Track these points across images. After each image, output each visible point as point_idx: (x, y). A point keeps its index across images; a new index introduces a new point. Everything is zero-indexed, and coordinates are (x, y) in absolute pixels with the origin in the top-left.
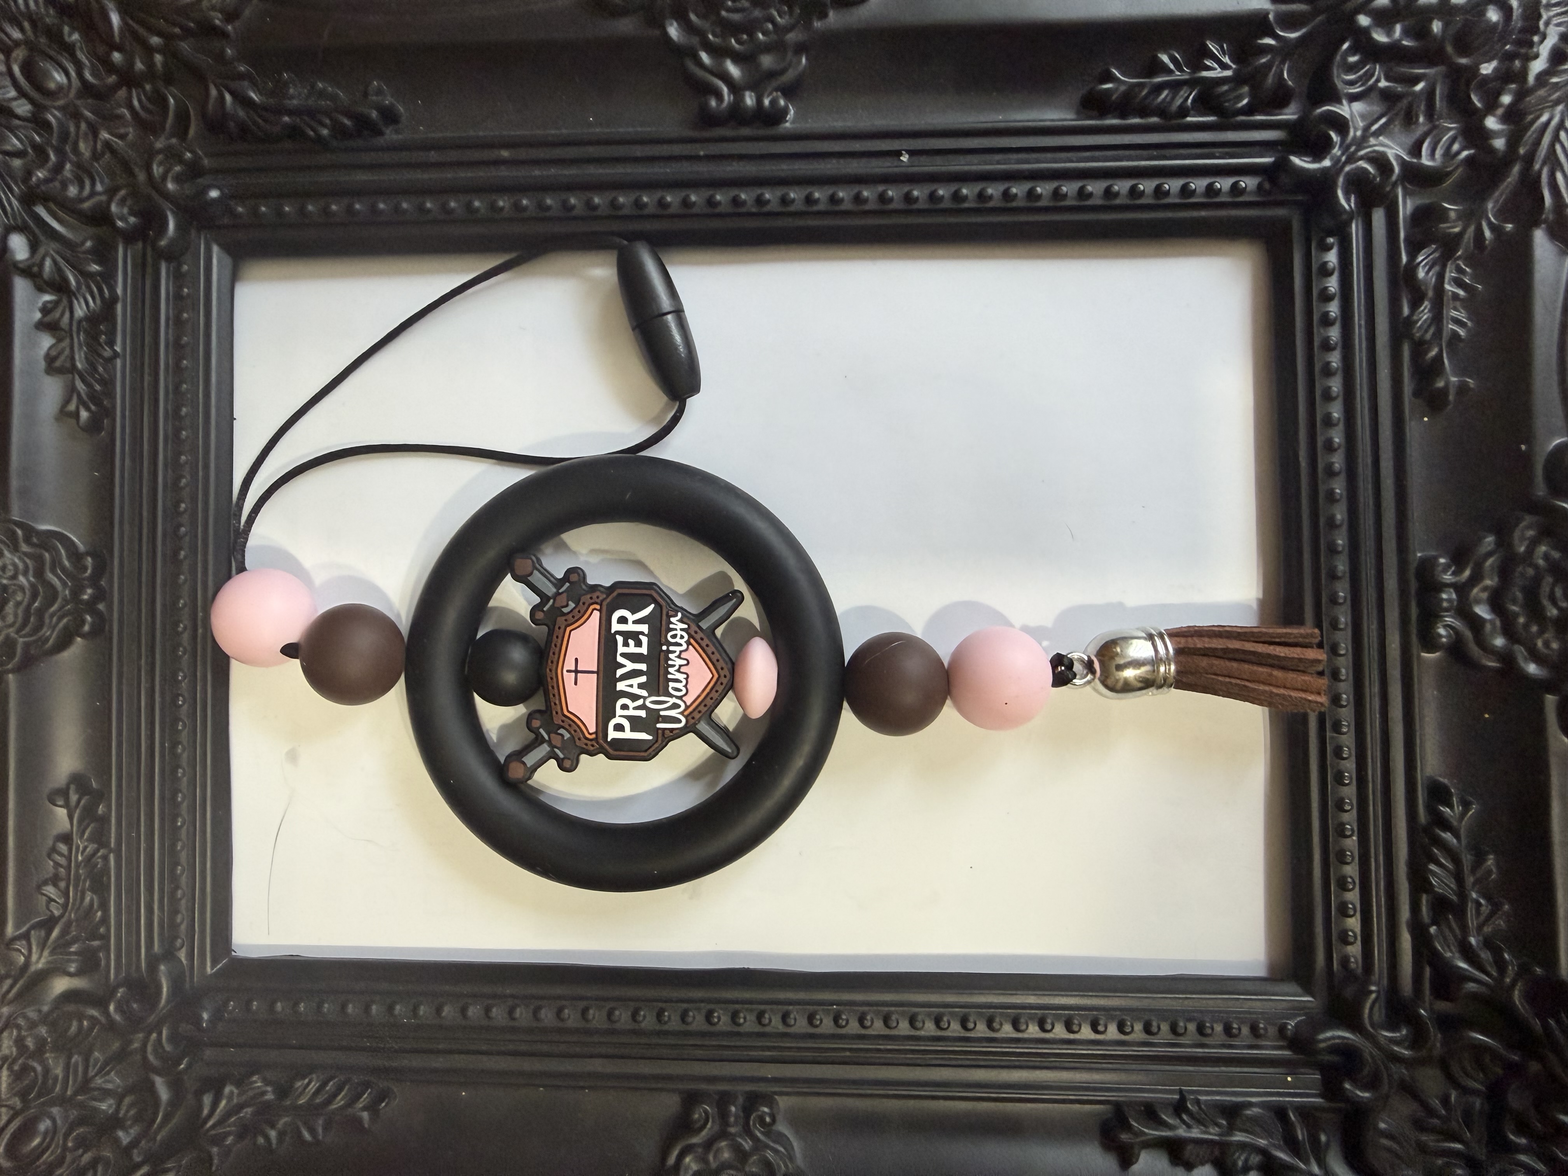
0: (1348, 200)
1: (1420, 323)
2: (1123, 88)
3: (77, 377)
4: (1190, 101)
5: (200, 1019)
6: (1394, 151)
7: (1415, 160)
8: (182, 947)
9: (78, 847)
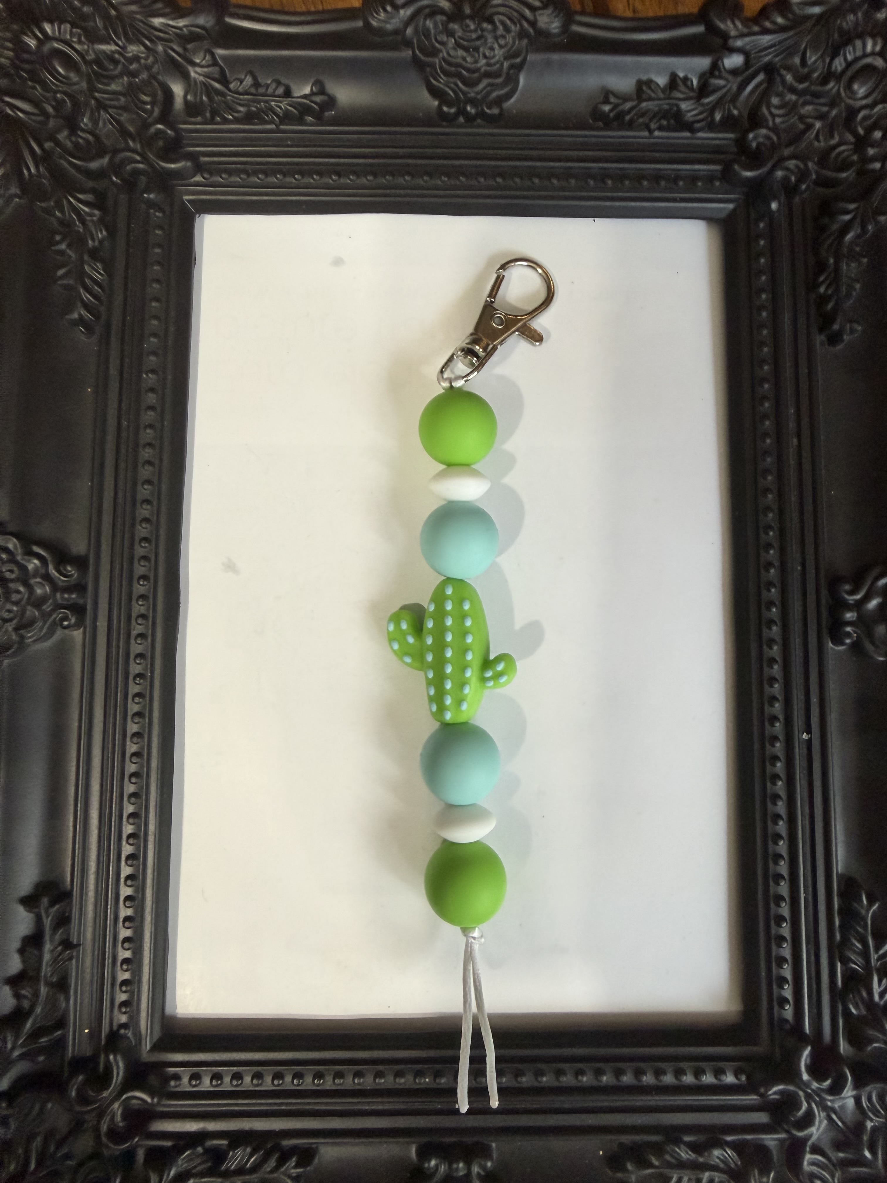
0: (775, 1093)
1: (677, 1150)
2: (863, 912)
3: (634, 103)
4: (854, 966)
5: (149, 192)
6: (815, 1131)
7: (808, 1149)
8: (204, 178)
9: (281, 102)
